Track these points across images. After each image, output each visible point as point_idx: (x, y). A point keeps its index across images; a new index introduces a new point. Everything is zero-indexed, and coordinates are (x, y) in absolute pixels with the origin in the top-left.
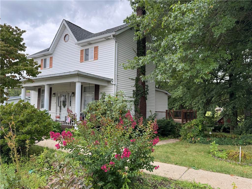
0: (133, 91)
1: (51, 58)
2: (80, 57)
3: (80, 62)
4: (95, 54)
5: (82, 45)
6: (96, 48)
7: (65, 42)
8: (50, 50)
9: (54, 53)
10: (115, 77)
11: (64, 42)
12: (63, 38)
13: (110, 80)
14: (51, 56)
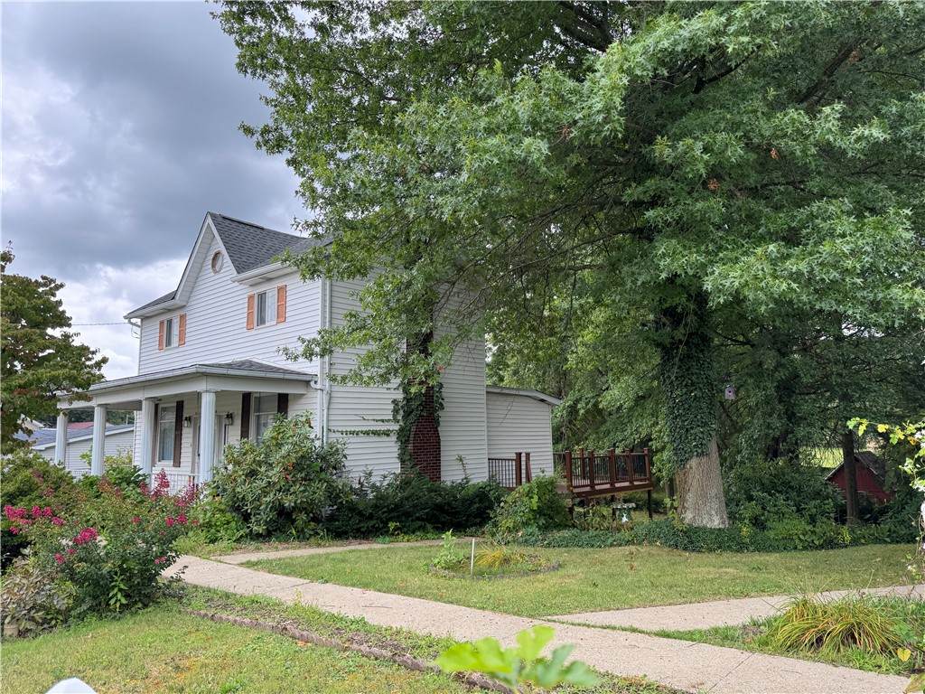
0: (394, 401)
1: (183, 318)
2: (246, 315)
3: (245, 330)
4: (278, 306)
5: (253, 283)
6: (282, 291)
7: (216, 272)
8: (177, 297)
9: (189, 304)
10: (322, 368)
11: (213, 274)
12: (211, 262)
13: (308, 378)
14: (182, 312)
